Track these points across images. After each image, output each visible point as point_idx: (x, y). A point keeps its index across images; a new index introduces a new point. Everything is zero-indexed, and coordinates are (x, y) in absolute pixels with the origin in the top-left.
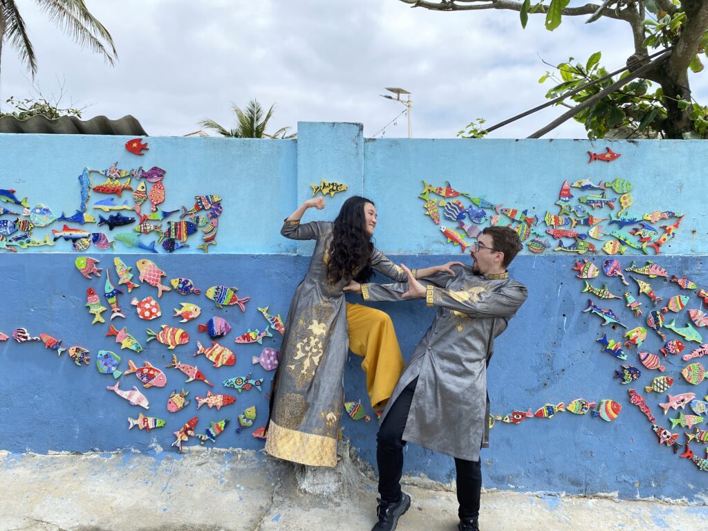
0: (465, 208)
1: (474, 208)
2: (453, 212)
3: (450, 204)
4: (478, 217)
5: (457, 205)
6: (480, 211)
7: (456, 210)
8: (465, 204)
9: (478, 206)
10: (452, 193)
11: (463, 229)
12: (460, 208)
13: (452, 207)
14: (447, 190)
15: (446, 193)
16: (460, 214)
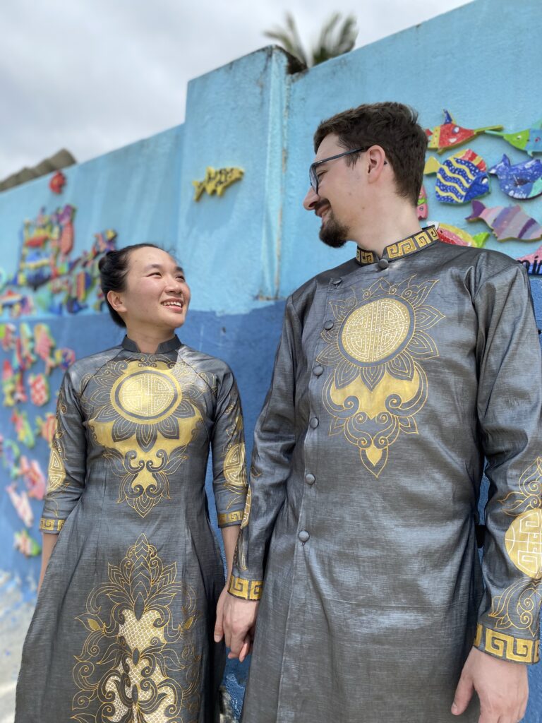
0: (489, 164)
1: (515, 159)
2: (457, 181)
3: (449, 164)
4: (522, 182)
5: (468, 163)
6: (528, 165)
7: (464, 175)
8: (489, 154)
9: (525, 152)
10: (454, 134)
11: (482, 221)
12: (475, 169)
13: (454, 171)
14: (442, 132)
15: (442, 140)
16: (475, 183)
